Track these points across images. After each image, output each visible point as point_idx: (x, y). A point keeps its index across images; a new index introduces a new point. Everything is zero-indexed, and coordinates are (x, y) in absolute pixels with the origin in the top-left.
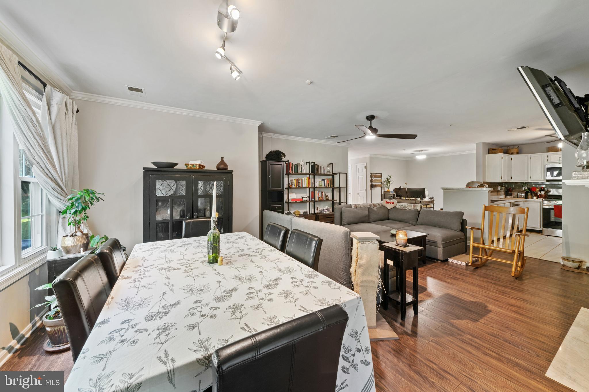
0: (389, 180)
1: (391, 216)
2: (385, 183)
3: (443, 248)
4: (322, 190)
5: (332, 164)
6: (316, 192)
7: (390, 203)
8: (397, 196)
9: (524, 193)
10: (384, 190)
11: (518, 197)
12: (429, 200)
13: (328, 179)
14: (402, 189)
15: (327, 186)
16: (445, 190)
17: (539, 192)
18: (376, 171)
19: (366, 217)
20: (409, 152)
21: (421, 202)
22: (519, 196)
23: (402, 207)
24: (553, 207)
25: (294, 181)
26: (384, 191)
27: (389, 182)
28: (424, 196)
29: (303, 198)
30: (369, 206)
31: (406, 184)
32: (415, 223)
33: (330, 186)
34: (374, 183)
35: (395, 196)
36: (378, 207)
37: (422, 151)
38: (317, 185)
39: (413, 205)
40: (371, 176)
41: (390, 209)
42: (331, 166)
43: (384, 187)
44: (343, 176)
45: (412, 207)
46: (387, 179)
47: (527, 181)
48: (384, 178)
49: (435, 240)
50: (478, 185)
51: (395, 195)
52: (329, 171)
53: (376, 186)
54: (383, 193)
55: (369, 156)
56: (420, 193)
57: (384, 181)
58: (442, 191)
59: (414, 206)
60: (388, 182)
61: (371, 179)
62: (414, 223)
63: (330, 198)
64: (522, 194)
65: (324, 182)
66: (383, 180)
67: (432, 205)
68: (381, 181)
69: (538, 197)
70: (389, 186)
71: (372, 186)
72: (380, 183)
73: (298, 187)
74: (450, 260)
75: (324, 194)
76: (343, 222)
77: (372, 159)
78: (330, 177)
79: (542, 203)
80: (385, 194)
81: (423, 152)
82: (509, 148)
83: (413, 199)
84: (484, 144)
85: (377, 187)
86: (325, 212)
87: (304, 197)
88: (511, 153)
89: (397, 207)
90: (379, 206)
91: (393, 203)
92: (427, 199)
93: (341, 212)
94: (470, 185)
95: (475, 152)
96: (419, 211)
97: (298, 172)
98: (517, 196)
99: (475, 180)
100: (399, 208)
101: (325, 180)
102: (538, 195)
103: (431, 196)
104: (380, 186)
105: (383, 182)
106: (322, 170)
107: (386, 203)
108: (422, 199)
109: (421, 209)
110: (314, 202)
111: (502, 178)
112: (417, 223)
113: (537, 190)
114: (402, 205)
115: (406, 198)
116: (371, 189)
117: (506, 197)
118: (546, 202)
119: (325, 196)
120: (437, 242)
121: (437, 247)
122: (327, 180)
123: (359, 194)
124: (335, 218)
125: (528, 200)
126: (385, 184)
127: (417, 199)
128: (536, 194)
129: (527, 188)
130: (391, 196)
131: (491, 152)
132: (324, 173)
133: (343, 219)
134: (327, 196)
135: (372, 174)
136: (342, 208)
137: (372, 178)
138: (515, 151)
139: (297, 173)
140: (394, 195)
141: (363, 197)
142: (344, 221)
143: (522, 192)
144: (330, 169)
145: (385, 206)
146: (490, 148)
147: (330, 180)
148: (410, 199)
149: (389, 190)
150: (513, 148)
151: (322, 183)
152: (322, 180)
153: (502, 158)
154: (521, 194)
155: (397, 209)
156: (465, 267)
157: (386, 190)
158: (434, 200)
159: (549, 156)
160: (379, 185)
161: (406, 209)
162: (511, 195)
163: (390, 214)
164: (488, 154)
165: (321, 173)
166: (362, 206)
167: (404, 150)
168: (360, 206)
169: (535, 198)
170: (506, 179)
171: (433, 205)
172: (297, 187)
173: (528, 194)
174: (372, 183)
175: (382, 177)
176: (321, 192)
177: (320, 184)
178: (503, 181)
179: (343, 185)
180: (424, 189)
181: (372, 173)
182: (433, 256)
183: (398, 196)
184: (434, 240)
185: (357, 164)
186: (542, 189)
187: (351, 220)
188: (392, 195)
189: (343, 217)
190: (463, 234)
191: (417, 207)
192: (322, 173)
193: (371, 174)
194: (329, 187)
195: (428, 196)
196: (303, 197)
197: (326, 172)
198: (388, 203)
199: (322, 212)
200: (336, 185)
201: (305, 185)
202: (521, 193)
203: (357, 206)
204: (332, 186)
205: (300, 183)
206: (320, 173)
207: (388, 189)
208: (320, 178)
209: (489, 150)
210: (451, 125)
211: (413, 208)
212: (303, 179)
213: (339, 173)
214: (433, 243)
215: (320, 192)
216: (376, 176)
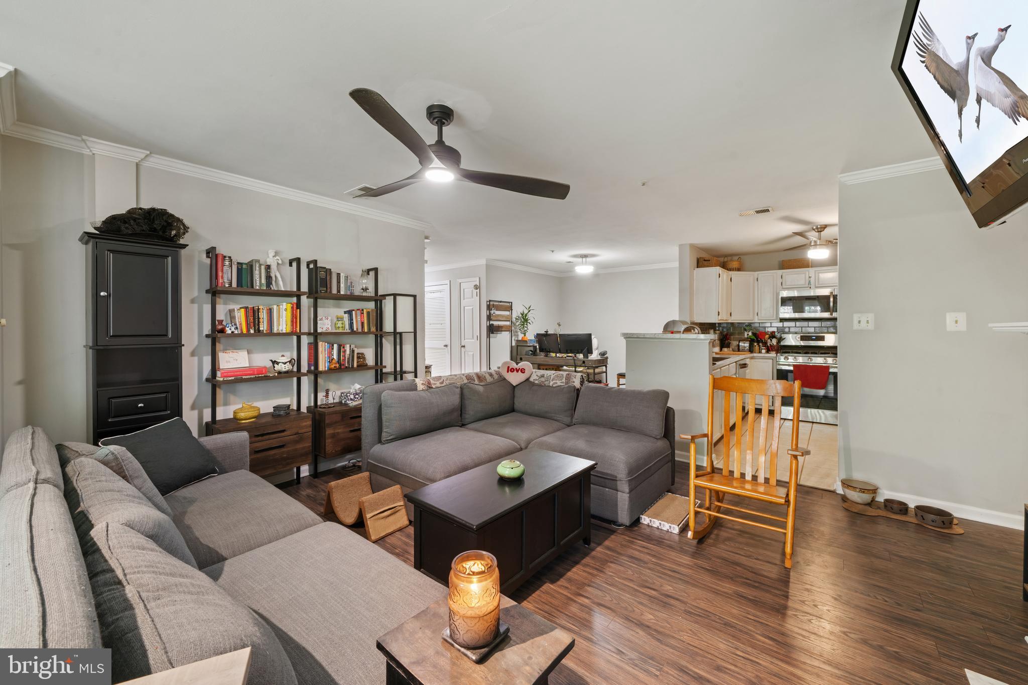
0: (526, 315)
1: (520, 402)
2: (518, 321)
3: (630, 492)
4: (343, 340)
5: (376, 270)
6: (322, 347)
7: (517, 371)
8: (541, 350)
9: (748, 342)
10: (517, 337)
11: (739, 350)
12: (599, 358)
13: (363, 310)
14: (550, 335)
15: (360, 330)
16: (628, 337)
17: (769, 341)
18: (500, 296)
19: (452, 411)
20: (562, 256)
21: (584, 362)
22: (740, 348)
23: (543, 379)
24: (791, 368)
25: (240, 316)
26: (516, 339)
27: (526, 320)
28: (590, 351)
29: (276, 365)
30: (466, 381)
31: (559, 325)
32: (569, 419)
33: (369, 329)
34: (496, 323)
35: (538, 351)
36: (488, 380)
37: (586, 256)
38: (324, 325)
39: (565, 376)
40: (489, 308)
41: (517, 385)
42: (372, 273)
43: (517, 332)
44: (405, 304)
45: (564, 380)
46: (522, 315)
47: (752, 320)
48: (517, 312)
49: (612, 473)
50: (686, 326)
51: (538, 347)
52: (365, 290)
53: (500, 329)
54: (514, 344)
55: (485, 263)
56: (582, 344)
57: (516, 319)
58: (624, 341)
59: (568, 378)
60: (524, 319)
61: (490, 313)
62: (567, 420)
63: (370, 360)
64: (745, 345)
65: (351, 319)
66: (514, 316)
67: (604, 367)
68: (509, 319)
69: (768, 350)
70: (526, 329)
71: (492, 330)
72: (508, 323)
73: (252, 331)
74: (644, 519)
75: (348, 352)
76: (384, 434)
77: (490, 268)
78: (371, 305)
79: (775, 362)
80: (517, 346)
81: (588, 259)
82: (726, 259)
83: (571, 356)
84: (693, 247)
85: (502, 331)
86: (351, 399)
87: (278, 363)
88: (730, 269)
89: (531, 379)
90: (492, 380)
91: (523, 371)
92: (595, 356)
93: (381, 405)
94: (669, 327)
95: (677, 264)
96: (578, 390)
97: (252, 286)
98: (737, 348)
99: (677, 319)
100: (536, 382)
101: (354, 312)
102: (768, 346)
103: (602, 350)
104: (509, 329)
105: (514, 320)
106: (342, 285)
107: (508, 372)
108: (586, 356)
109: (582, 385)
110: (315, 373)
111: (719, 315)
112: (574, 420)
113: (767, 336)
114: (543, 376)
115: (558, 355)
116: (488, 336)
117: (721, 350)
118: (782, 359)
119: (353, 357)
120: (616, 477)
121: (617, 491)
122: (359, 312)
123: (464, 346)
124: (364, 421)
125: (755, 355)
126: (517, 324)
127: (577, 355)
128: (765, 344)
129: (752, 333)
130: (531, 351)
131: (701, 263)
132: (348, 293)
133: (384, 423)
134: (361, 356)
135: (491, 303)
136: (381, 393)
137: (492, 312)
138: (735, 264)
139: (250, 290)
140: (535, 347)
141: (472, 353)
142: (385, 432)
143: (744, 340)
144: (369, 282)
145: (505, 379)
146: (701, 256)
147: (368, 313)
148: (565, 356)
149: (526, 337)
150: (731, 260)
151: (345, 319)
152: (345, 313)
153: (719, 277)
154: (743, 345)
155: (533, 384)
156: (677, 538)
157: (521, 337)
158: (607, 358)
159: (783, 277)
160: (506, 326)
161: (551, 384)
162: (728, 346)
163: (515, 399)
164: (697, 267)
165: (339, 291)
166: (448, 382)
167: (553, 251)
168: (442, 383)
169: (764, 351)
170: (724, 318)
171: (606, 367)
172: (248, 330)
173: (753, 344)
174: (491, 322)
175: (512, 310)
176: (340, 346)
177: (340, 324)
178: (720, 320)
179: (405, 325)
180: (590, 335)
181: (490, 301)
182: (608, 515)
183: (543, 349)
184: (609, 472)
185: (460, 281)
186: (772, 336)
187: (408, 425)
188: (532, 349)
189: (384, 418)
190: (669, 443)
191: (574, 380)
192: (342, 292)
193: (488, 303)
194: (366, 330)
195: (597, 349)
196: (274, 362)
197: (357, 292)
198: (512, 370)
199: (343, 402)
200: (388, 327)
201: (283, 324)
202: (744, 343)
203: (432, 382)
204: (373, 329)
205: (261, 320)
206: (334, 291)
207: (525, 335)
208: (338, 307)
209: (698, 261)
210: (644, 184)
211: (567, 383)
212: (275, 307)
213: (395, 295)
214: (607, 481)
215: (335, 346)
216: (498, 308)
